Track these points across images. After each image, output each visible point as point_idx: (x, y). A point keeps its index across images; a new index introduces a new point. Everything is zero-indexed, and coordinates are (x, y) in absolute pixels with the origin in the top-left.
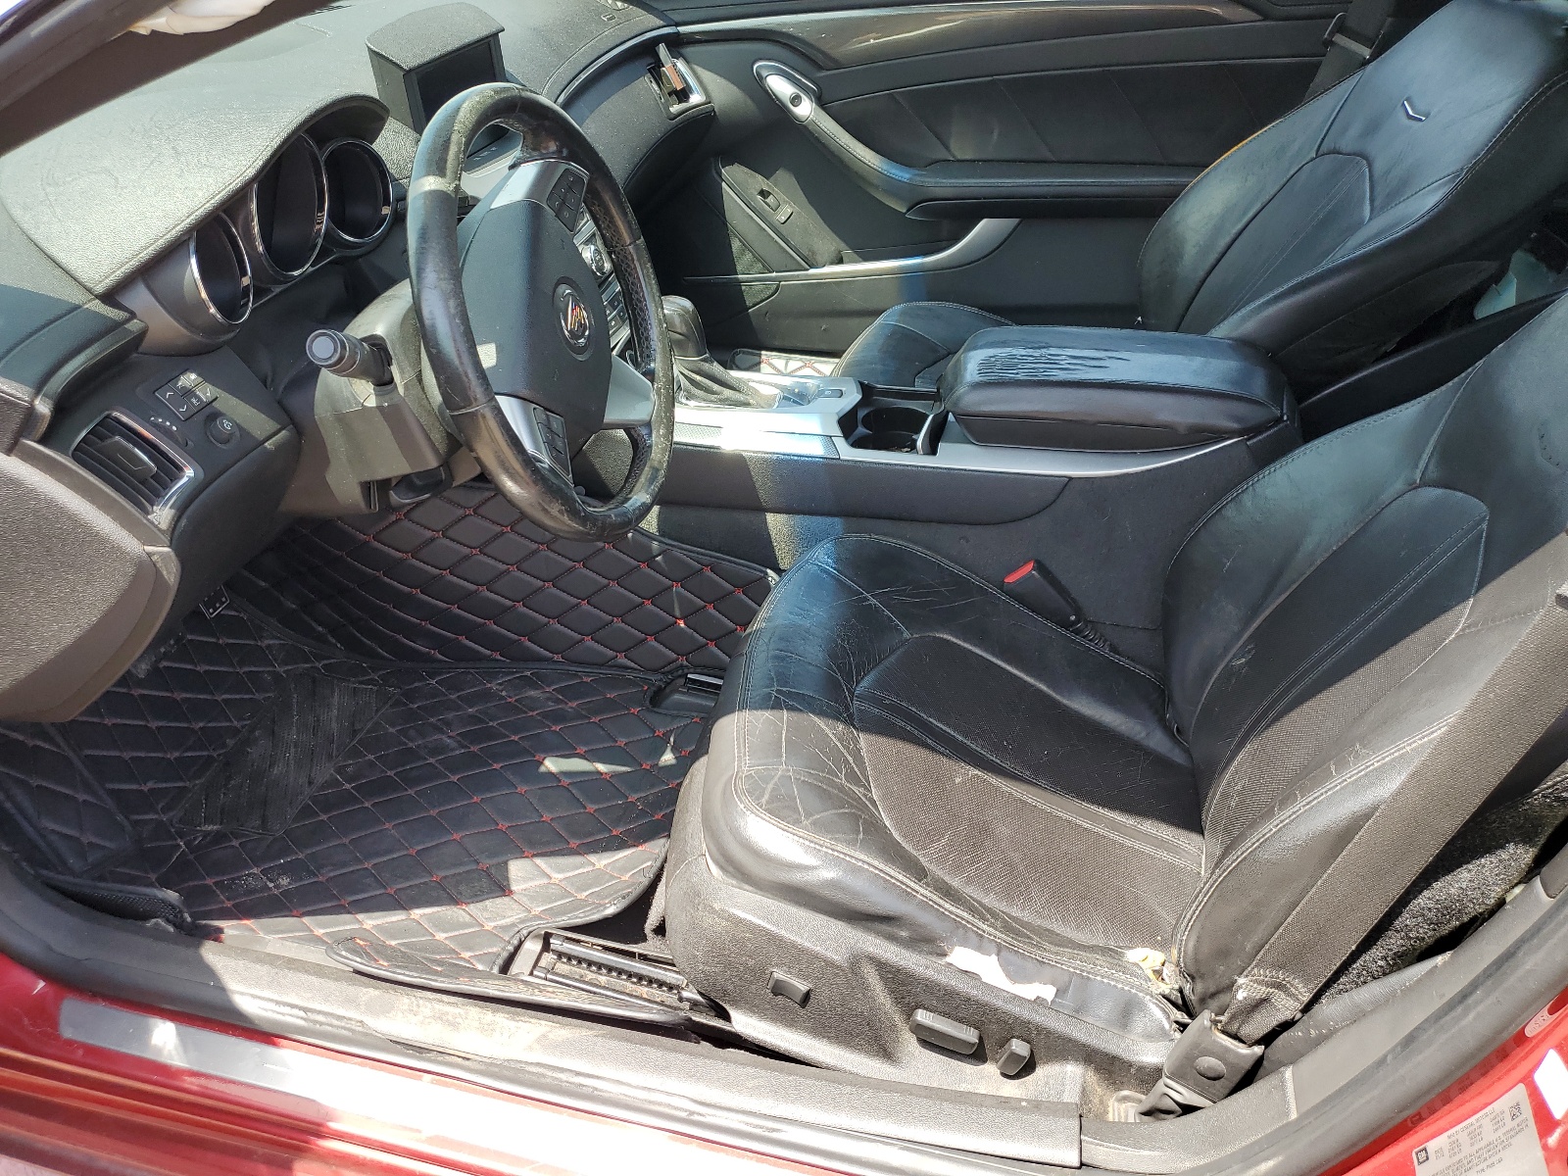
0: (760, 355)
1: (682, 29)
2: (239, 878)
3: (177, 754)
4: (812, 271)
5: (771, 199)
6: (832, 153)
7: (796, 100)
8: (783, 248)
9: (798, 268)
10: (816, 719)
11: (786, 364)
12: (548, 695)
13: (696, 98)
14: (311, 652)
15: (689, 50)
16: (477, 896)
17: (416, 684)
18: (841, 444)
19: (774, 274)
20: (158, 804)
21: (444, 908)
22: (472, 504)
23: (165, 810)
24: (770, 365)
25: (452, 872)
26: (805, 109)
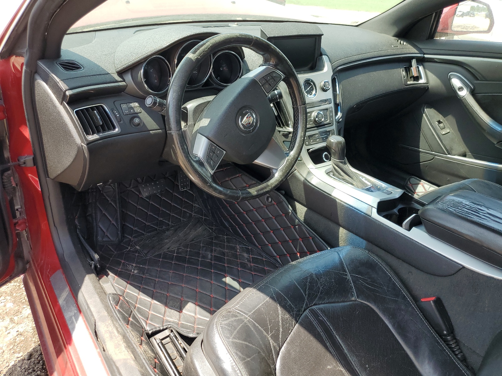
0: (420, 181)
1: (426, 56)
2: (129, 264)
3: (149, 224)
4: (449, 156)
5: (441, 125)
6: (470, 113)
7: (461, 89)
8: (440, 144)
9: (444, 153)
10: (279, 308)
11: (429, 188)
12: (248, 257)
13: (422, 81)
14: (204, 213)
15: (426, 64)
16: (172, 307)
17: (221, 235)
18: (375, 211)
19: (433, 153)
20: (134, 234)
21: (161, 304)
22: (249, 184)
23: (134, 237)
24: (423, 186)
25: (173, 295)
26: (464, 93)
